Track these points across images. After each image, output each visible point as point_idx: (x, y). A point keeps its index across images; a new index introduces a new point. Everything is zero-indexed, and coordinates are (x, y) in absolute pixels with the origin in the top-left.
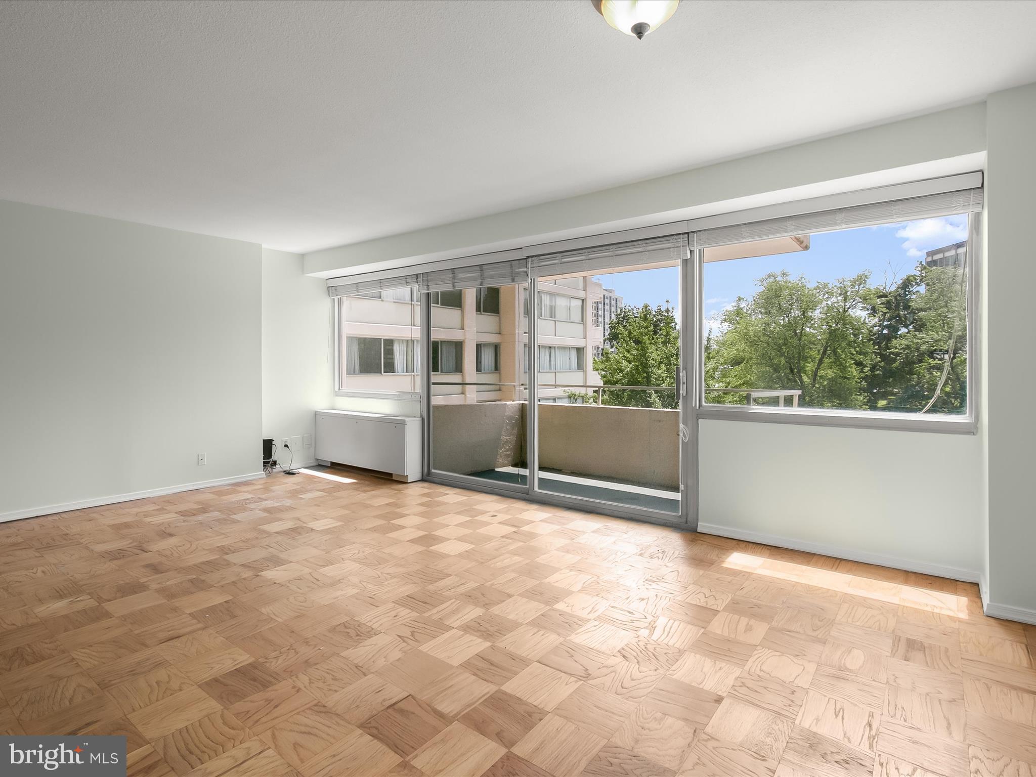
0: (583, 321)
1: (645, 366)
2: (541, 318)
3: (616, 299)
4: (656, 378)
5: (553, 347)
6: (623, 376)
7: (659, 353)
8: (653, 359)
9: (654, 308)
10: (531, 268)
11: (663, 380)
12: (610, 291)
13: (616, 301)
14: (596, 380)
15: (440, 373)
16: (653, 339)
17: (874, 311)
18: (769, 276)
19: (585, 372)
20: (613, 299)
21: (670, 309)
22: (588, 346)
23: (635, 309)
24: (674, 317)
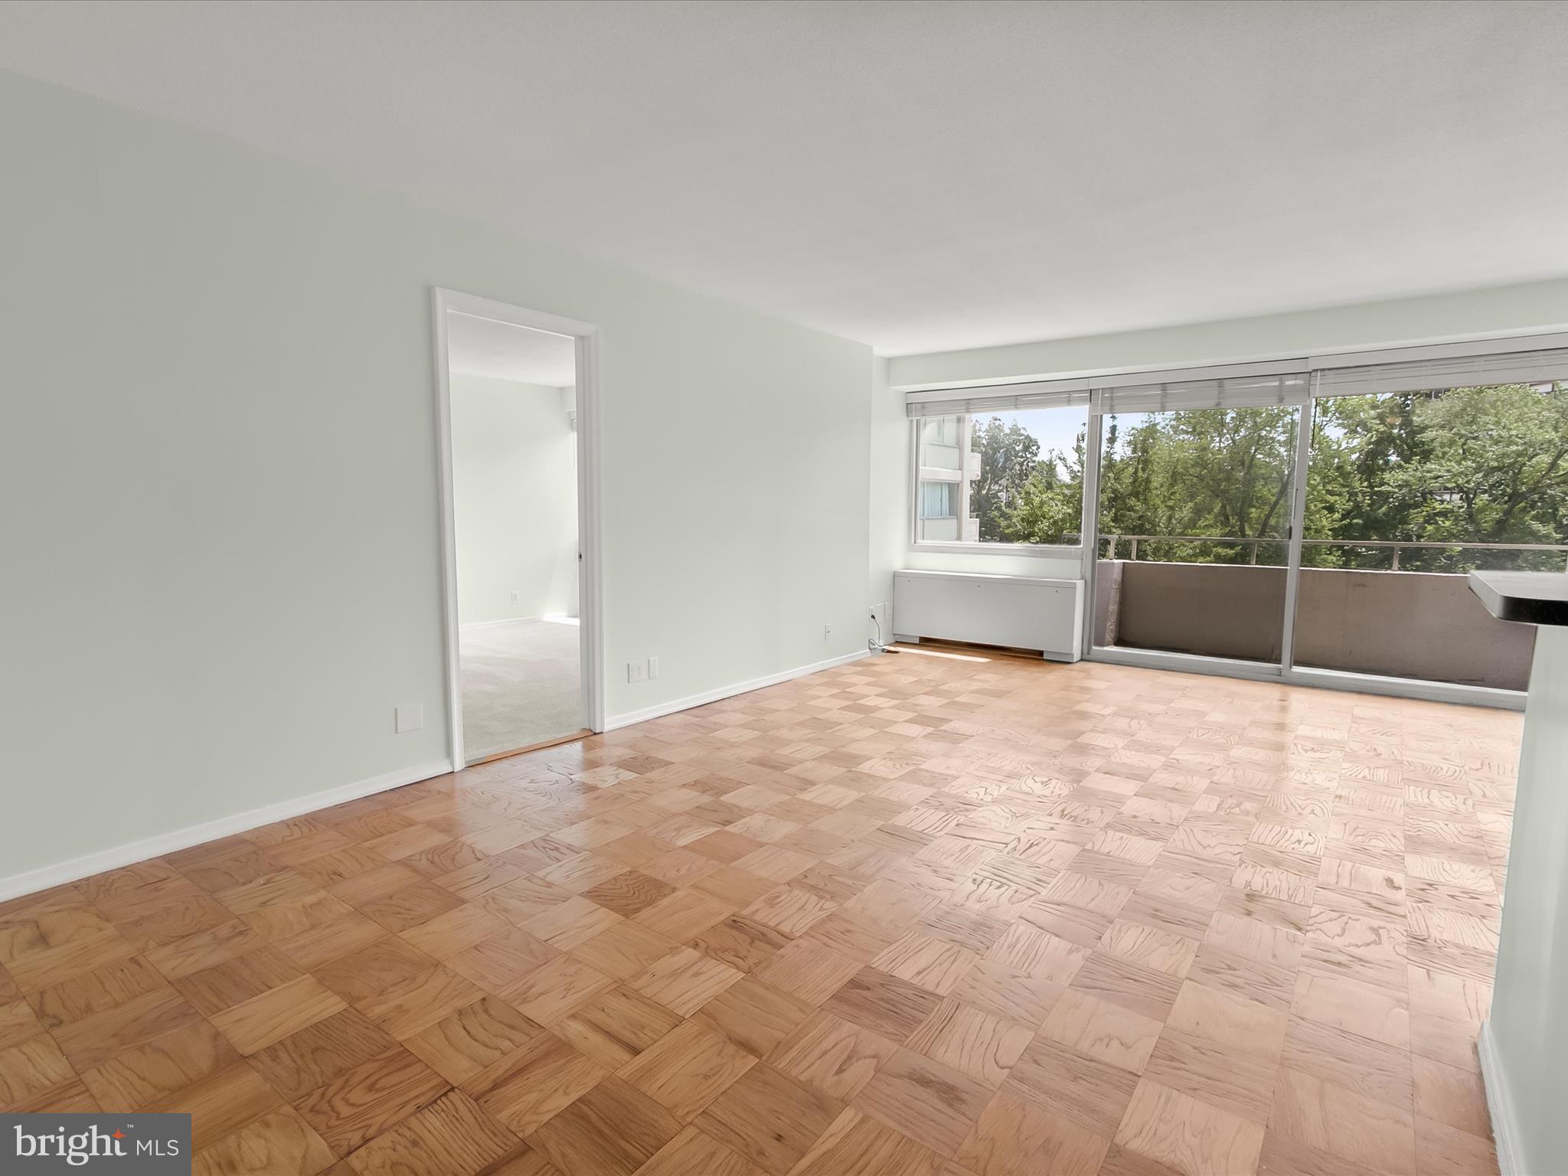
10: (1320, 384)
19: (959, 519)
22: (963, 481)
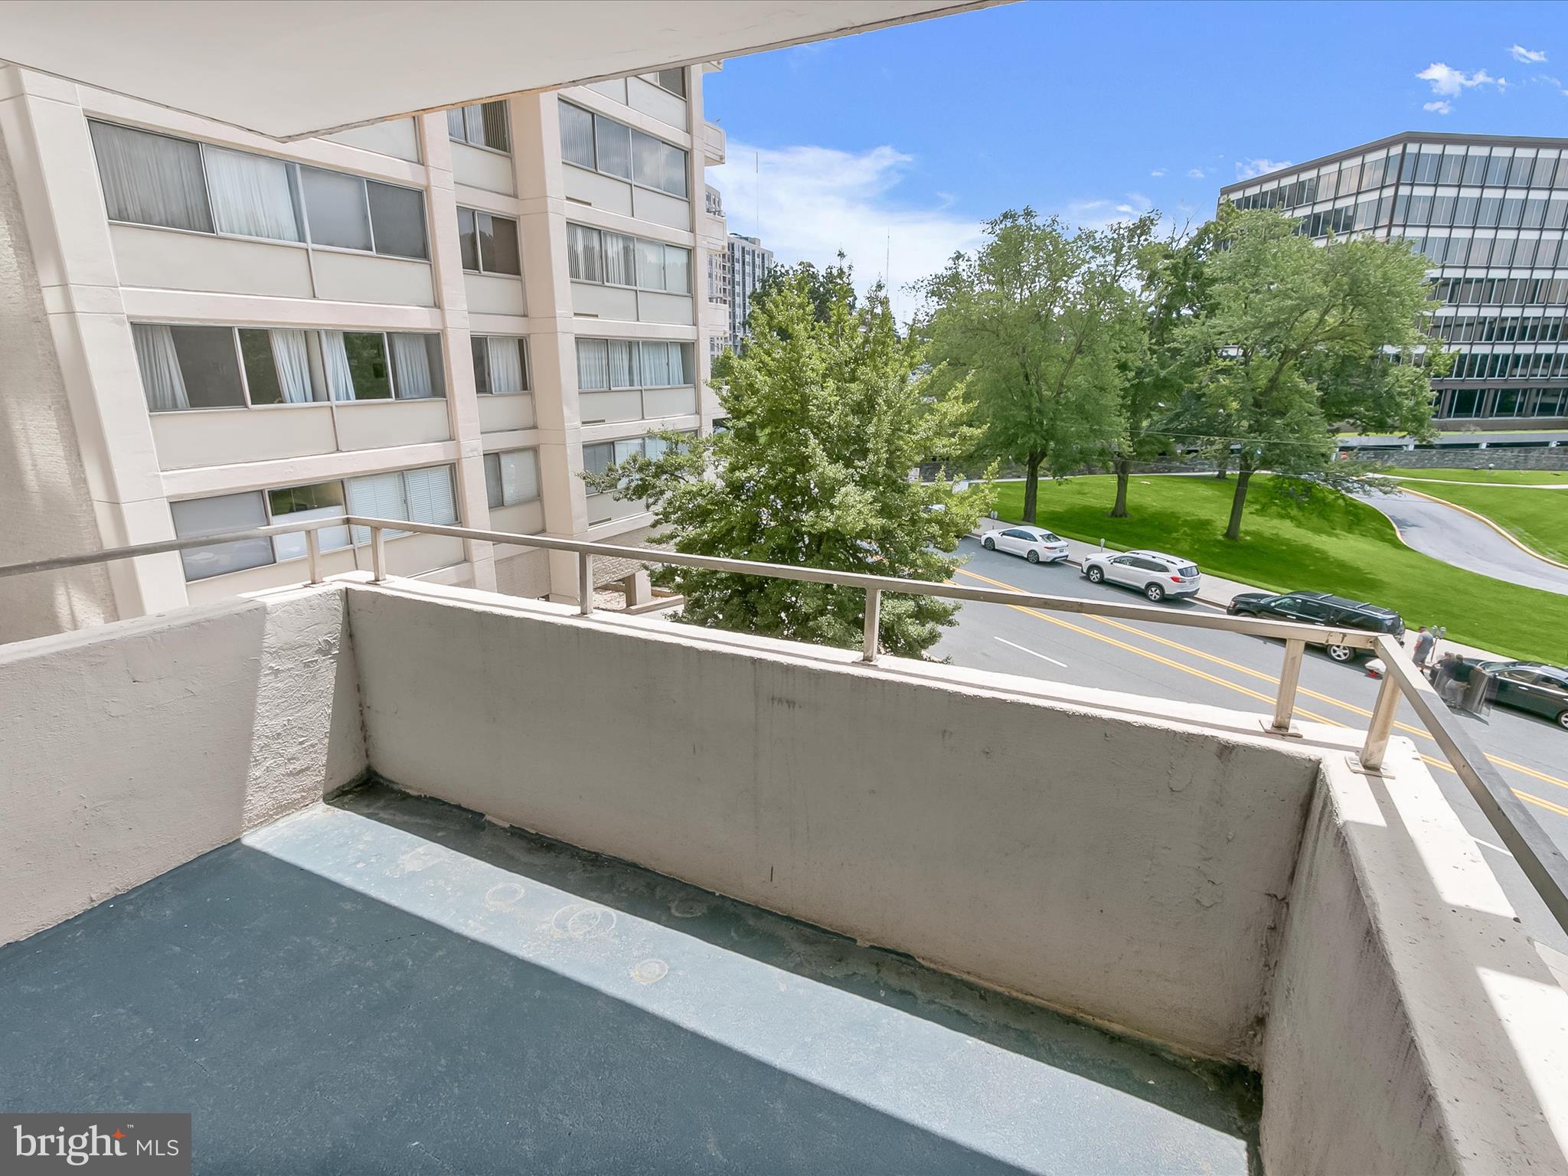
0: (691, 291)
1: (799, 382)
2: (606, 284)
3: (763, 255)
4: (818, 406)
5: (635, 342)
6: (760, 401)
7: (824, 355)
8: (813, 370)
9: (821, 271)
11: (829, 409)
12: (753, 241)
13: (763, 258)
14: (713, 407)
15: (393, 399)
16: (813, 330)
17: (1151, 279)
18: (1005, 216)
19: (697, 388)
20: (758, 255)
21: (846, 270)
22: (701, 339)
23: (791, 272)
24: (852, 286)
